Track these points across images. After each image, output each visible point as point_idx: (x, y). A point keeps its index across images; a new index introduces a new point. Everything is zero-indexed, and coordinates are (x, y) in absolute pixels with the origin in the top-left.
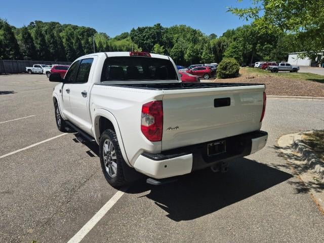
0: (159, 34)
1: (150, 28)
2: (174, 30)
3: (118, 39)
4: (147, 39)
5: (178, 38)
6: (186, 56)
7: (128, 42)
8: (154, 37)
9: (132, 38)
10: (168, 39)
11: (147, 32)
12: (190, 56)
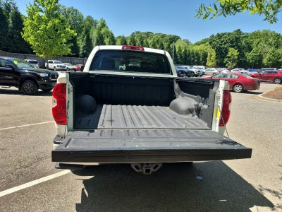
0: (237, 39)
1: (229, 34)
2: (256, 35)
3: (198, 44)
4: (225, 44)
5: (259, 43)
6: (265, 61)
7: (206, 47)
8: (232, 42)
9: (210, 43)
10: (247, 43)
11: (225, 37)
12: (270, 60)
